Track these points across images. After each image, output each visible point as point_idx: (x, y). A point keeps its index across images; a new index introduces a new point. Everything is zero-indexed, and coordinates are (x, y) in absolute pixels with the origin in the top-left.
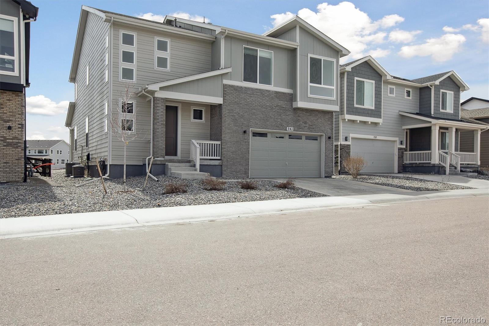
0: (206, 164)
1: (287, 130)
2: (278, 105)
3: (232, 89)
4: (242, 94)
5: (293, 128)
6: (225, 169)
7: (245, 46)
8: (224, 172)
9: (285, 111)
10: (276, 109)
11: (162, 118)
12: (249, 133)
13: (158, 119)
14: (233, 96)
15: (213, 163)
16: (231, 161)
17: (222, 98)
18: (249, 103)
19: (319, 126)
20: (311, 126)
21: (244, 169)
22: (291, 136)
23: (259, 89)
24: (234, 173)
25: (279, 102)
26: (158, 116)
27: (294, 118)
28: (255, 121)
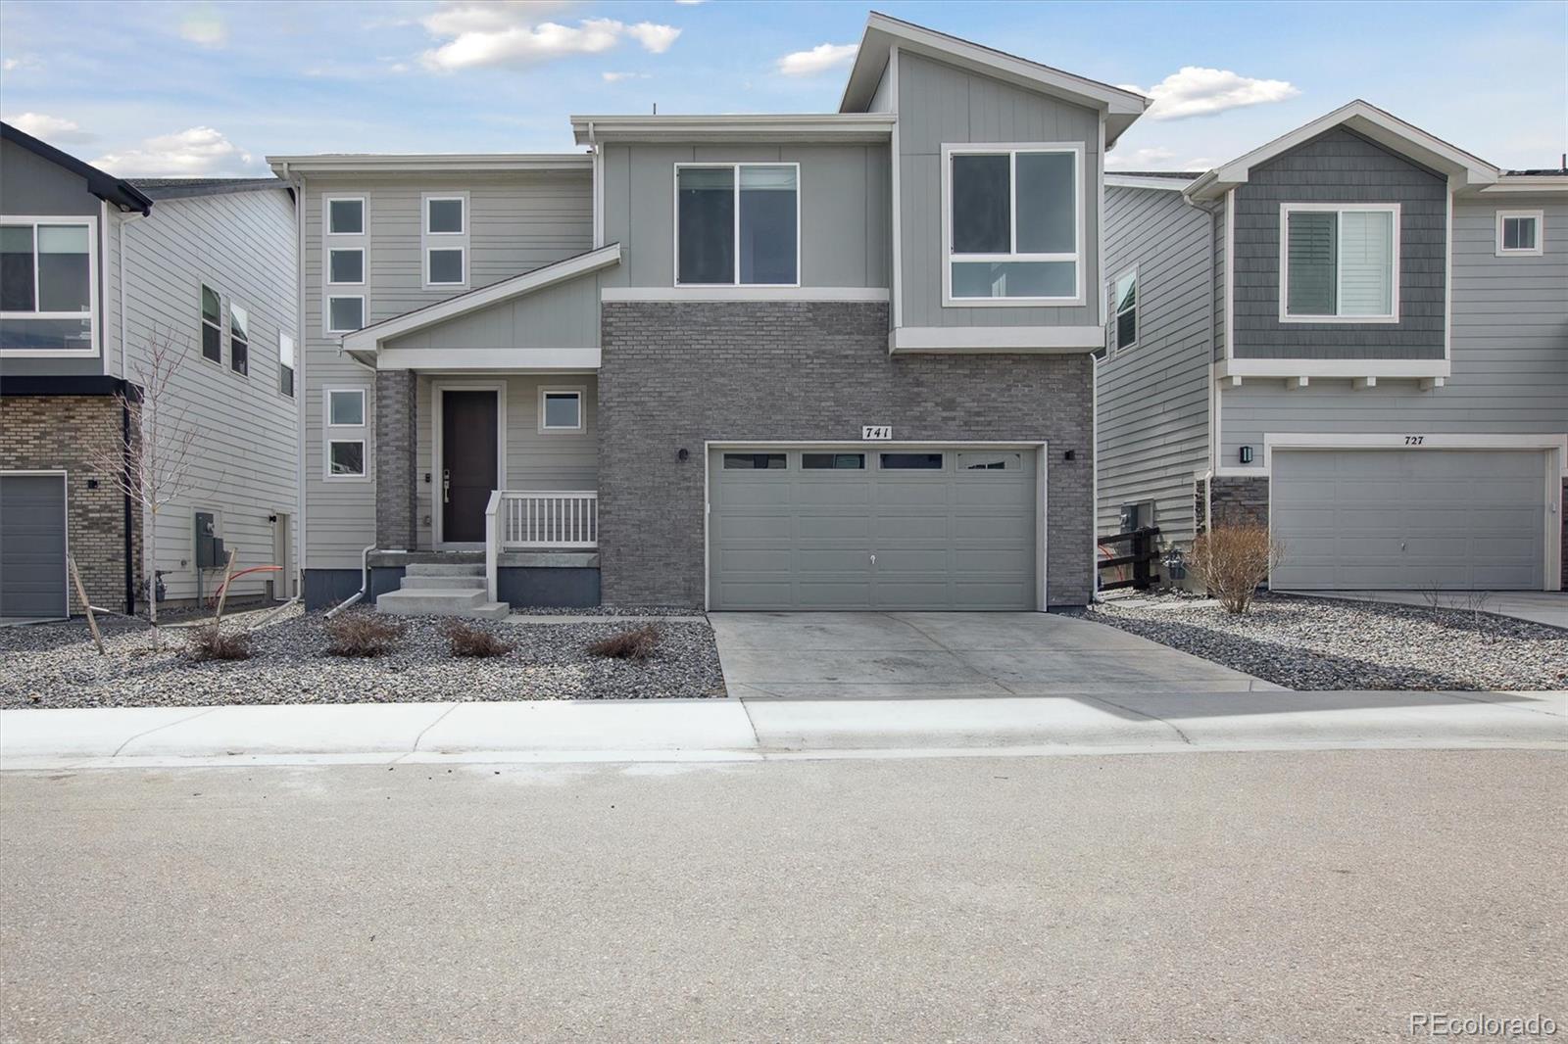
0: (543, 565)
1: (865, 437)
2: (824, 352)
3: (635, 314)
4: (671, 328)
5: (890, 428)
6: (612, 579)
7: (680, 164)
8: (605, 591)
9: (852, 371)
10: (811, 366)
11: (397, 430)
12: (700, 456)
13: (386, 435)
14: (640, 338)
15: (567, 562)
16: (632, 555)
17: (600, 350)
18: (699, 356)
19: (1019, 414)
20: (978, 414)
21: (685, 580)
22: (889, 460)
23: (742, 303)
24: (647, 592)
25: (825, 340)
26: (387, 426)
27: (896, 389)
28: (726, 413)
